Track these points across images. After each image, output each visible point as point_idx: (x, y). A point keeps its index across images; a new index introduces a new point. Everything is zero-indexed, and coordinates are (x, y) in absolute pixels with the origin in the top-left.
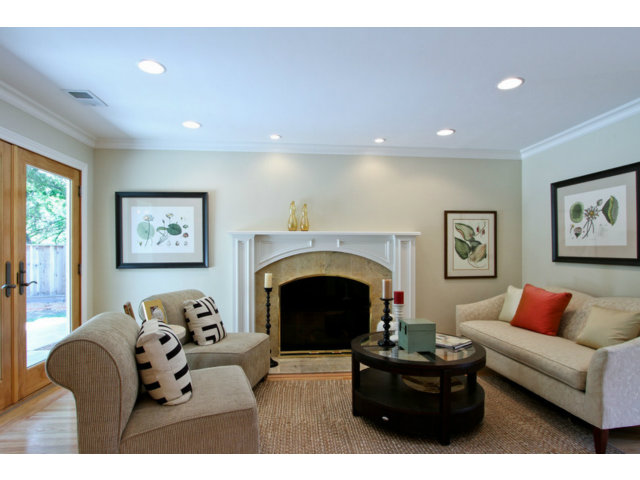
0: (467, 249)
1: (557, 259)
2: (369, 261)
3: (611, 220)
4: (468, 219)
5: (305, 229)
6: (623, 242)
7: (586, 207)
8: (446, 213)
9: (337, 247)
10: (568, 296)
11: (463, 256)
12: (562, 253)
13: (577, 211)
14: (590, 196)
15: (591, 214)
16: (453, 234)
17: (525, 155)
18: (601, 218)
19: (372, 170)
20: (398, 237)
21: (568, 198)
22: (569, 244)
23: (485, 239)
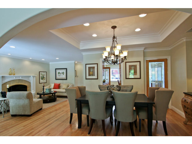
0: (43, 78)
1: (56, 79)
2: (27, 81)
3: (63, 74)
4: (43, 73)
5: (14, 75)
6: (65, 77)
7: (60, 72)
8: (39, 72)
9: (21, 78)
10: (60, 84)
11: (42, 79)
12: (57, 79)
13: (59, 73)
14: (61, 71)
15: (61, 73)
16: (41, 76)
17: (50, 63)
18: (62, 74)
19: (27, 63)
20: (33, 76)
21: (58, 71)
22: (58, 77)
23: (45, 76)
